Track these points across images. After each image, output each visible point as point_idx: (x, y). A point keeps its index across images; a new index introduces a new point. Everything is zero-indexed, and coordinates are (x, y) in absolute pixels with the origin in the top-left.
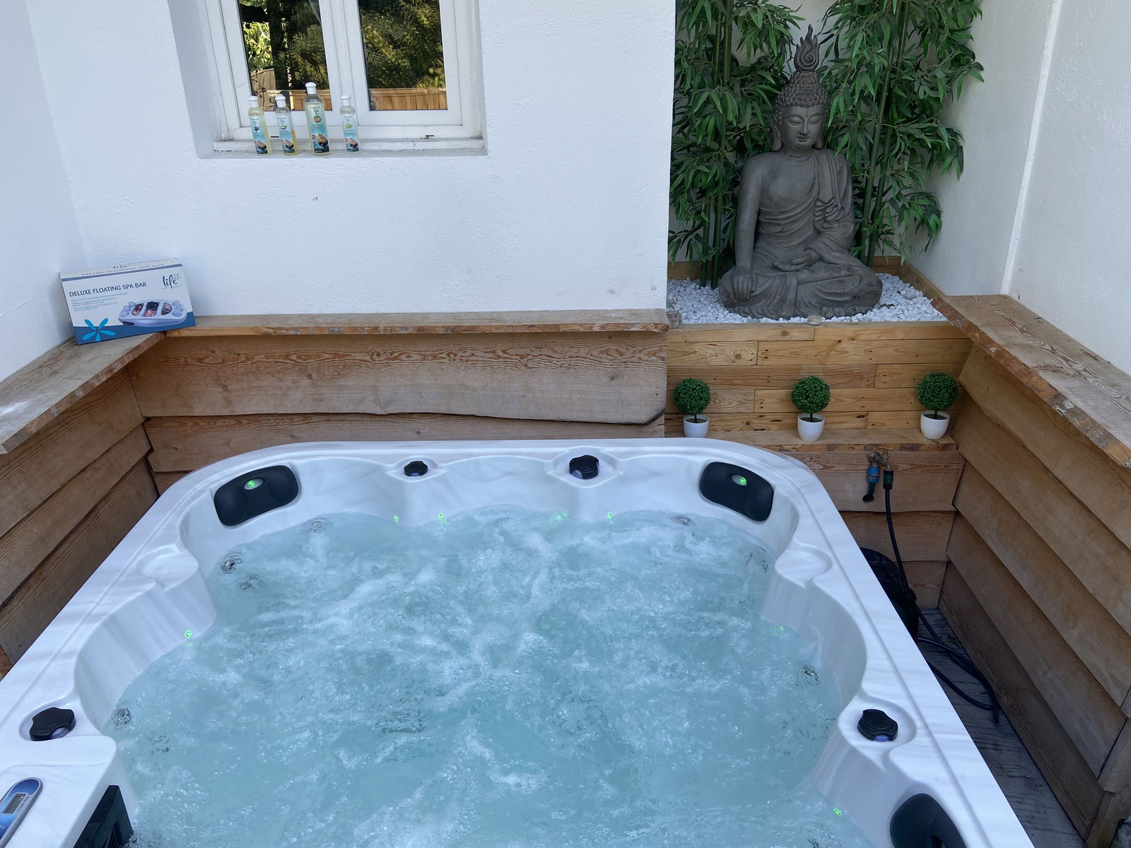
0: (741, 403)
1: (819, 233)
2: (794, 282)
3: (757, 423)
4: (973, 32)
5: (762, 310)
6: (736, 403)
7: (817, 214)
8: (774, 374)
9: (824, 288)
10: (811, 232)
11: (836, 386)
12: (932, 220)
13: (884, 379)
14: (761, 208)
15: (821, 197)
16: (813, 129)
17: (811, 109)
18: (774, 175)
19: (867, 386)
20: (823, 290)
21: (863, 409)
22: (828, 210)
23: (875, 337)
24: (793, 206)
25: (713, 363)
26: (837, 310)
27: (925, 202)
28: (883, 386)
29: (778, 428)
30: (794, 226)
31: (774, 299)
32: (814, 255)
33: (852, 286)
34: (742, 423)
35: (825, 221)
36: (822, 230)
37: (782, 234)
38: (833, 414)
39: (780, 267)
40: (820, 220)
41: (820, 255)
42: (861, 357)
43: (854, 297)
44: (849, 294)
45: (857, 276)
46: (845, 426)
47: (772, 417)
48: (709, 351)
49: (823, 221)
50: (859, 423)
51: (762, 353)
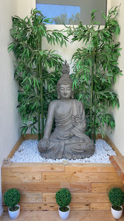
0: (36, 199)
1: (74, 126)
2: (63, 144)
3: (44, 207)
4: (118, 62)
5: (50, 155)
6: (34, 199)
7: (73, 120)
8: (50, 186)
9: (74, 147)
10: (72, 126)
11: (76, 191)
12: (112, 123)
13: (95, 189)
14: (55, 117)
15: (73, 114)
16: (68, 92)
17: (67, 85)
18: (58, 107)
19: (89, 192)
20: (74, 148)
21: (88, 202)
22: (76, 119)
23: (89, 171)
24: (65, 117)
25: (23, 181)
26: (78, 156)
27: (109, 117)
28: (95, 192)
29: (53, 210)
30: (66, 124)
31: (56, 151)
32: (72, 134)
33: (84, 146)
34: (38, 207)
35: (76, 122)
36: (75, 125)
37: (62, 126)
38: (76, 204)
39: (59, 138)
40: (74, 122)
41: (74, 134)
42: (85, 180)
43: (85, 151)
44: (82, 150)
45: (86, 143)
46: (81, 209)
47: (50, 205)
48: (21, 176)
49: (75, 122)
50: (87, 208)
51: (44, 177)
